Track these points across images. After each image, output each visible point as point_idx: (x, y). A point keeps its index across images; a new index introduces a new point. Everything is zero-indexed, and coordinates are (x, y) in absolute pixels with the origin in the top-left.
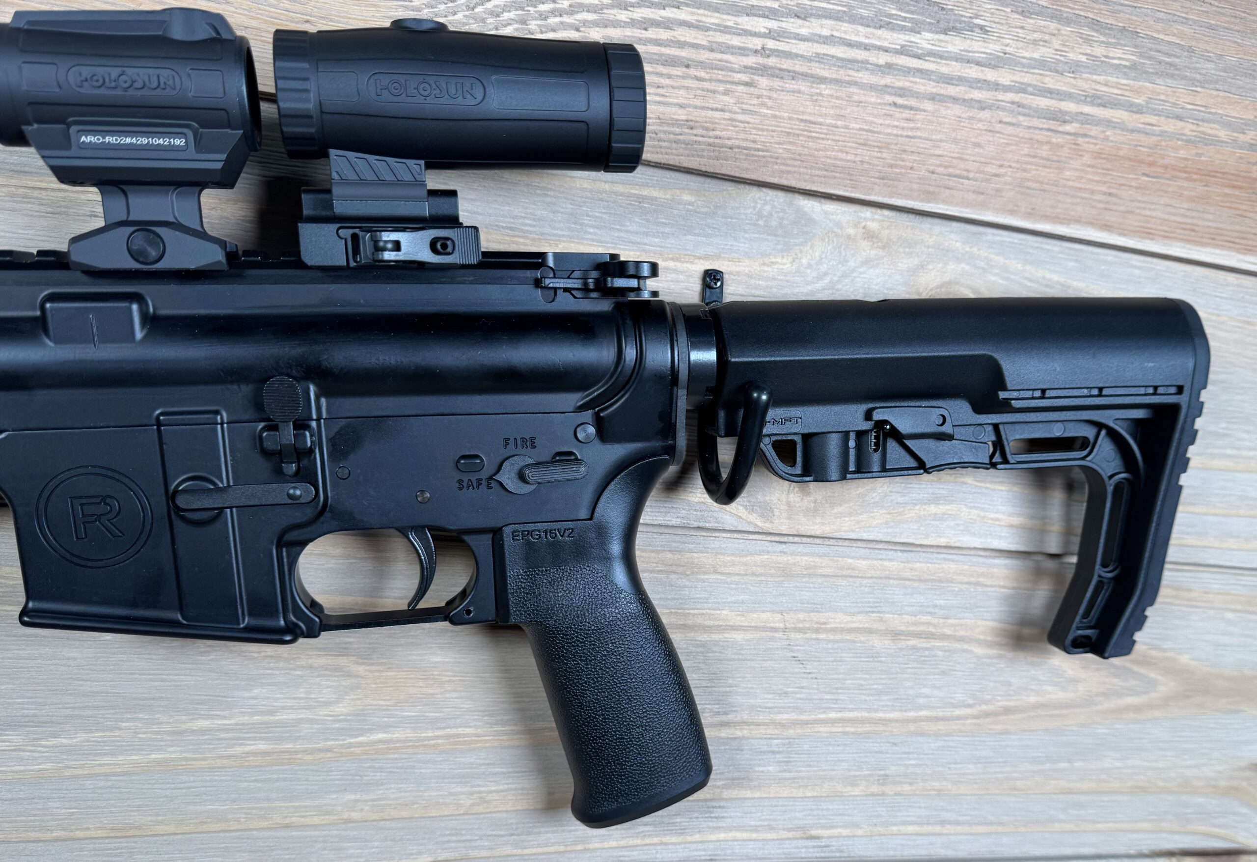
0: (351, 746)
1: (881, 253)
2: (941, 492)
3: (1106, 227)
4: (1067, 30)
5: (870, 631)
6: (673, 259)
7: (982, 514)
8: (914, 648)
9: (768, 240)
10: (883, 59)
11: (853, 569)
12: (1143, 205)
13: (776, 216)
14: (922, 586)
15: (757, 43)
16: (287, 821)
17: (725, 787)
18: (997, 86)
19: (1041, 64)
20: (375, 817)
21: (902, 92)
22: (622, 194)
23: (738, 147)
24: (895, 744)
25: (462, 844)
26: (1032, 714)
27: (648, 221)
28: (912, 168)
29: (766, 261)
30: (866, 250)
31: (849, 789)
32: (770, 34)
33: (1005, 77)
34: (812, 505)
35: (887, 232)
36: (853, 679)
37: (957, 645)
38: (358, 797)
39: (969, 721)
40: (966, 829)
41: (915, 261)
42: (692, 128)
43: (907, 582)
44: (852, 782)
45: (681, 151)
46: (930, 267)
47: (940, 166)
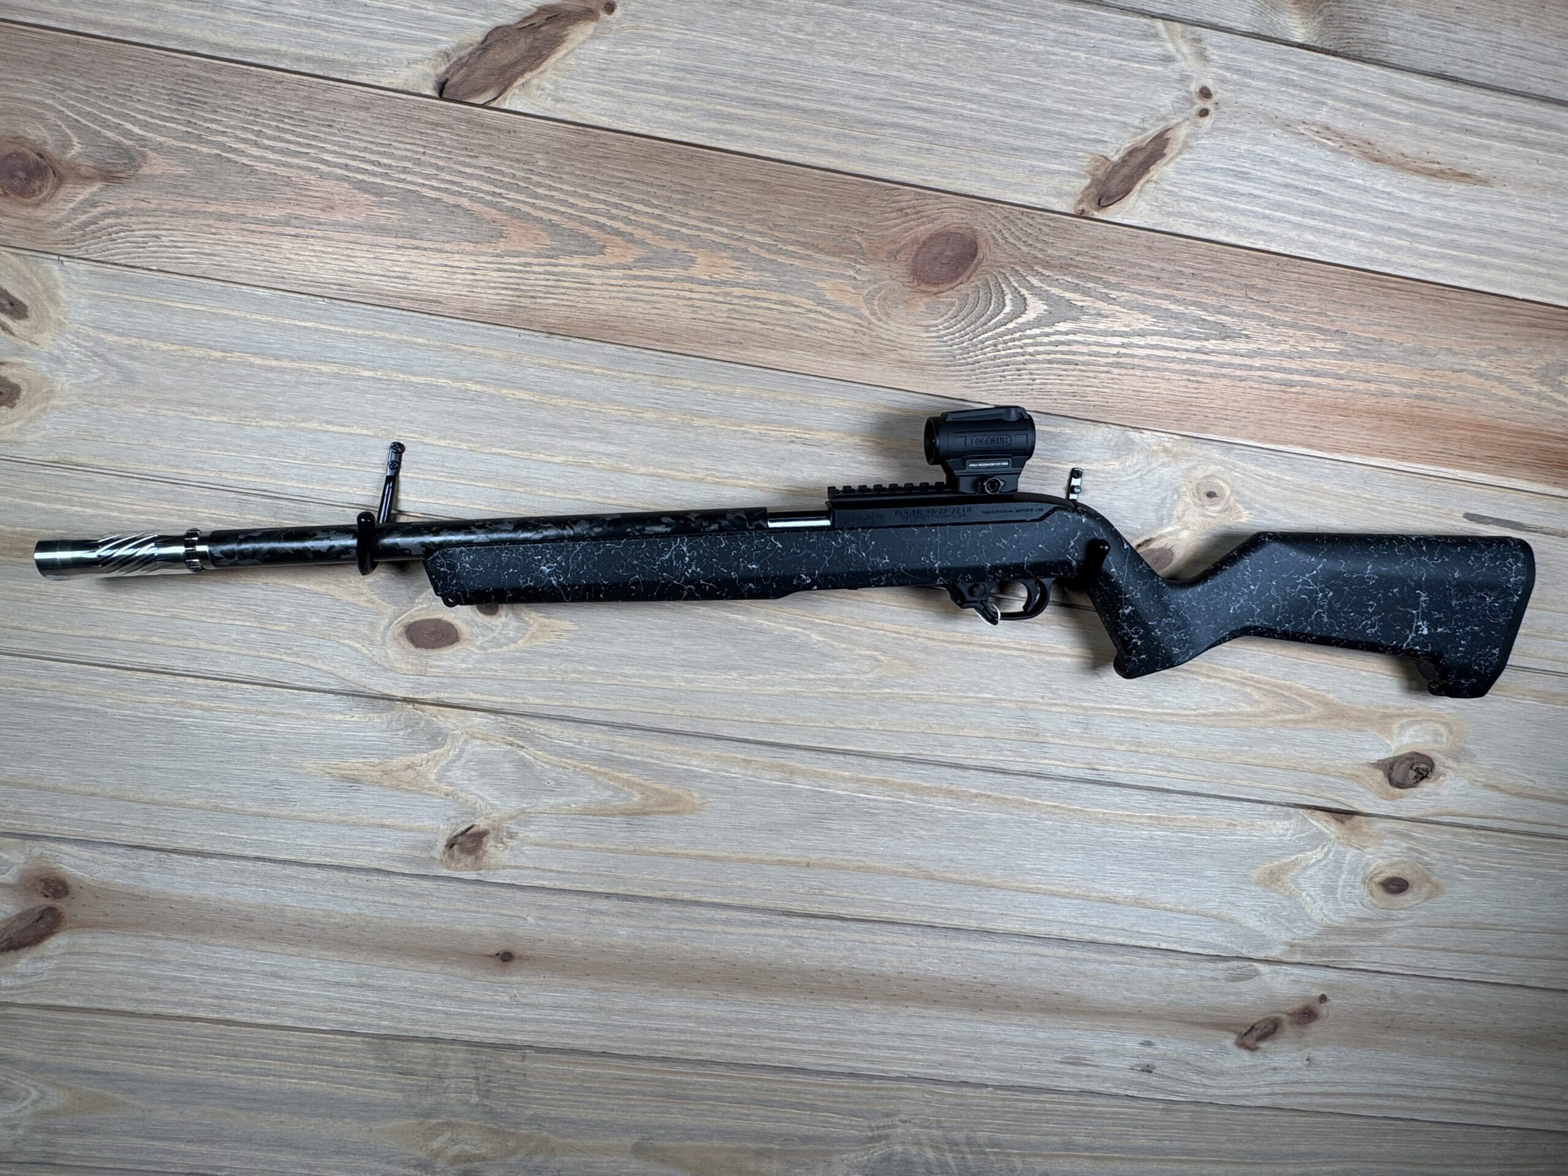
0: (874, 693)
1: (1171, 459)
3: (1310, 446)
4: (1299, 333)
9: (1109, 453)
10: (1184, 356)
12: (1334, 433)
13: (1115, 439)
15: (1114, 350)
16: (842, 725)
17: (1051, 737)
18: (1251, 368)
19: (1281, 354)
20: (880, 728)
21: (1194, 373)
23: (1098, 405)
24: (1147, 726)
25: (920, 747)
26: (1230, 718)
28: (1194, 415)
29: (1107, 463)
30: (1163, 458)
31: (1118, 746)
32: (1123, 345)
33: (1257, 362)
38: (874, 717)
39: (1191, 718)
40: (1183, 776)
41: (1191, 464)
44: (1120, 743)
47: (1212, 413)
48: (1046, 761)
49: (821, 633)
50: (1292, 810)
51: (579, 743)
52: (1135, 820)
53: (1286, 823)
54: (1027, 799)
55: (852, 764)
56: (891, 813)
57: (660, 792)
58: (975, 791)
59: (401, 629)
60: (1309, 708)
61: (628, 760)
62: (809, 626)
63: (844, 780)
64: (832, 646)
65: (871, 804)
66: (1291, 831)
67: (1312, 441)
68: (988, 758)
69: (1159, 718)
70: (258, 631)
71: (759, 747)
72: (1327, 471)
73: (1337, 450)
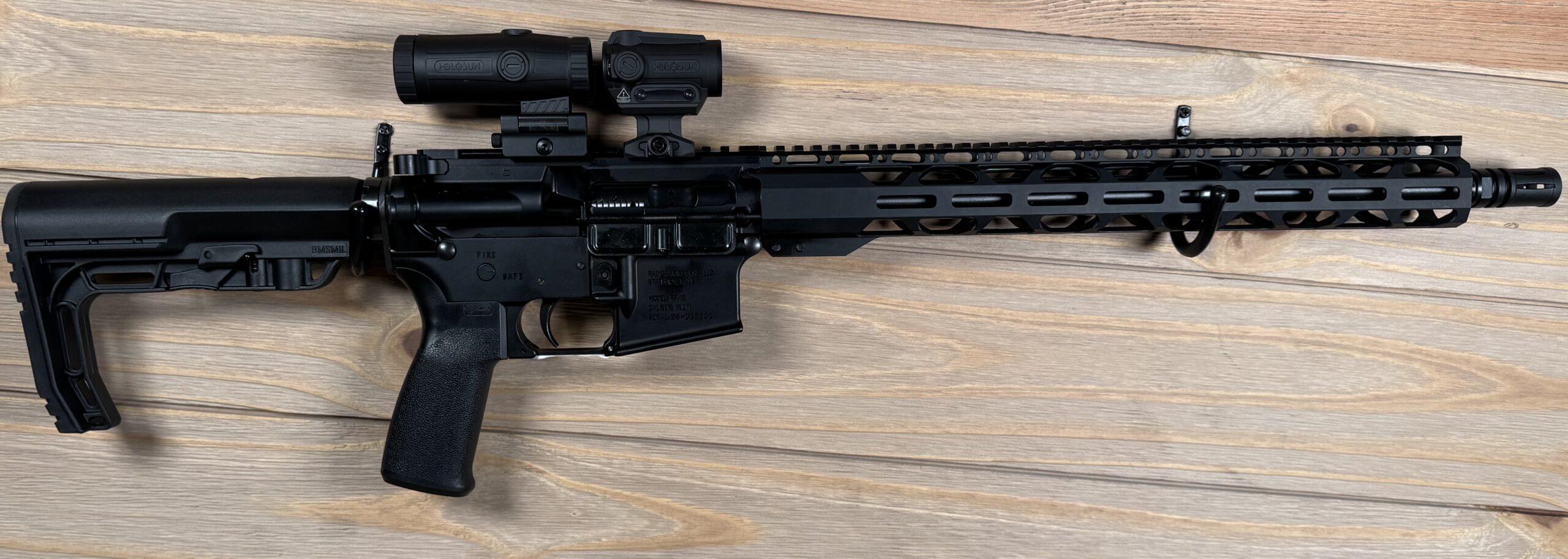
0: (951, 390)
1: (1299, 88)
2: (1336, 246)
3: (1471, 62)
5: (1280, 339)
6: (1158, 101)
7: (1366, 262)
8: (1310, 352)
9: (1221, 85)
11: (1269, 297)
12: (1502, 44)
13: (1227, 69)
14: (1319, 310)
16: (915, 430)
17: (1173, 434)
20: (963, 432)
22: (1128, 63)
23: (1204, 29)
24: (1292, 416)
25: (1010, 453)
26: (1396, 401)
27: (1144, 78)
28: (1323, 33)
29: (1220, 98)
30: (1288, 87)
31: (1258, 443)
34: (1243, 254)
35: (1304, 75)
36: (1266, 371)
37: (1342, 351)
38: (954, 419)
39: (1348, 404)
40: (1341, 476)
41: (1324, 93)
42: (1175, 19)
43: (1308, 307)
44: (1261, 438)
45: (1168, 35)
46: (1334, 96)
47: (1345, 29)
48: (1170, 465)
49: (886, 320)
50: (1483, 514)
51: (609, 464)
52: (1286, 534)
53: (1476, 531)
54: (1150, 513)
55: (930, 477)
56: (984, 535)
57: (704, 518)
58: (1083, 505)
59: (398, 341)
60: (1493, 386)
61: (667, 482)
62: (869, 313)
63: (922, 495)
64: (897, 335)
65: (956, 524)
66: (1483, 540)
67: (1476, 55)
68: (1095, 463)
69: (1306, 405)
70: (234, 351)
71: (819, 460)
72: (1494, 91)
73: (1504, 64)
